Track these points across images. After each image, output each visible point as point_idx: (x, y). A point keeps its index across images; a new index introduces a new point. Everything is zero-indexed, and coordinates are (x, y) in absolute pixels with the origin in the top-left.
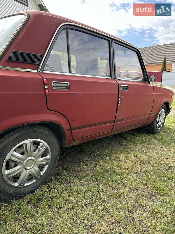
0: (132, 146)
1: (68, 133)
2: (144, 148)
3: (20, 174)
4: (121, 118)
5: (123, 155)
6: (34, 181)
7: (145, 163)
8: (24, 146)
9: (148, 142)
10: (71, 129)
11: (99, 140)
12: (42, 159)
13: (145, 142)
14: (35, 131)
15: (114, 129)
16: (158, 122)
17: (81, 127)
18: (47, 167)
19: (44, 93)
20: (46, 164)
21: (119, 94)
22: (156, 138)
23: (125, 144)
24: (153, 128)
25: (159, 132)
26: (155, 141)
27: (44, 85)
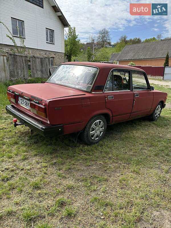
0: (139, 127)
1: (111, 118)
2: (146, 129)
3: (94, 134)
4: (135, 111)
5: (135, 131)
6: (98, 138)
7: (147, 135)
8: (97, 123)
9: (149, 126)
10: (112, 117)
11: (123, 123)
12: (101, 129)
13: (147, 125)
14: (100, 117)
15: (130, 117)
16: (156, 114)
17: (117, 116)
18: (102, 133)
19: (105, 101)
20: (102, 131)
21: (134, 99)
22: (154, 123)
23: (135, 126)
24: (152, 117)
25: (156, 120)
26: (153, 125)
27: (106, 98)
